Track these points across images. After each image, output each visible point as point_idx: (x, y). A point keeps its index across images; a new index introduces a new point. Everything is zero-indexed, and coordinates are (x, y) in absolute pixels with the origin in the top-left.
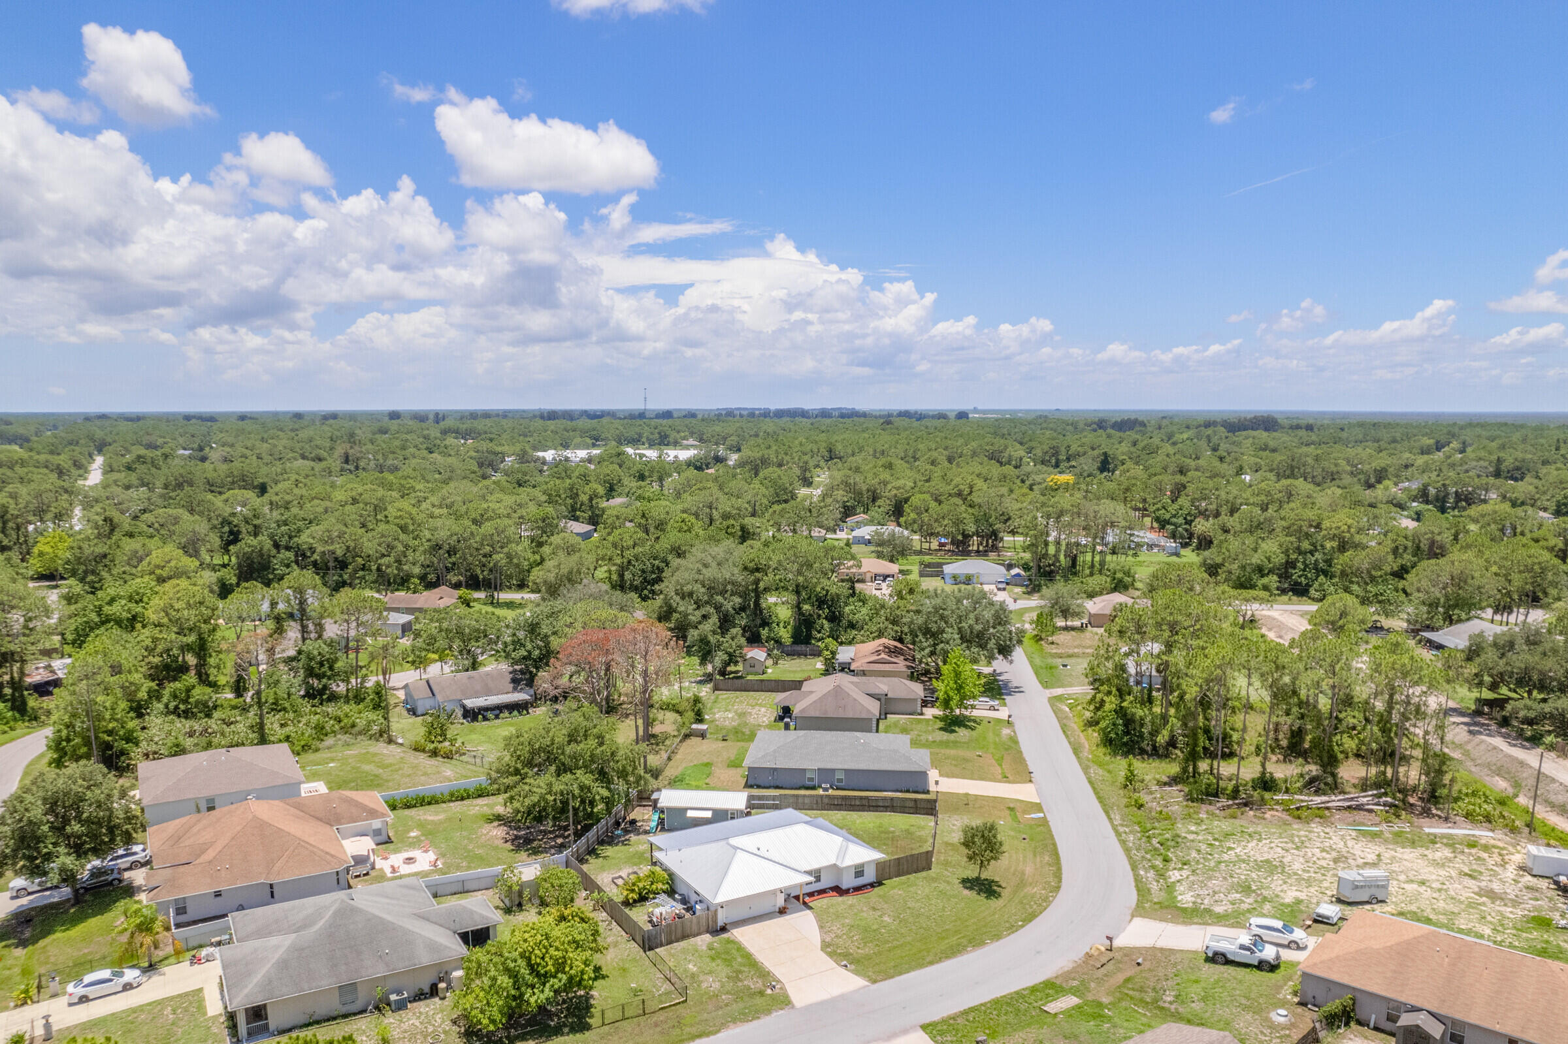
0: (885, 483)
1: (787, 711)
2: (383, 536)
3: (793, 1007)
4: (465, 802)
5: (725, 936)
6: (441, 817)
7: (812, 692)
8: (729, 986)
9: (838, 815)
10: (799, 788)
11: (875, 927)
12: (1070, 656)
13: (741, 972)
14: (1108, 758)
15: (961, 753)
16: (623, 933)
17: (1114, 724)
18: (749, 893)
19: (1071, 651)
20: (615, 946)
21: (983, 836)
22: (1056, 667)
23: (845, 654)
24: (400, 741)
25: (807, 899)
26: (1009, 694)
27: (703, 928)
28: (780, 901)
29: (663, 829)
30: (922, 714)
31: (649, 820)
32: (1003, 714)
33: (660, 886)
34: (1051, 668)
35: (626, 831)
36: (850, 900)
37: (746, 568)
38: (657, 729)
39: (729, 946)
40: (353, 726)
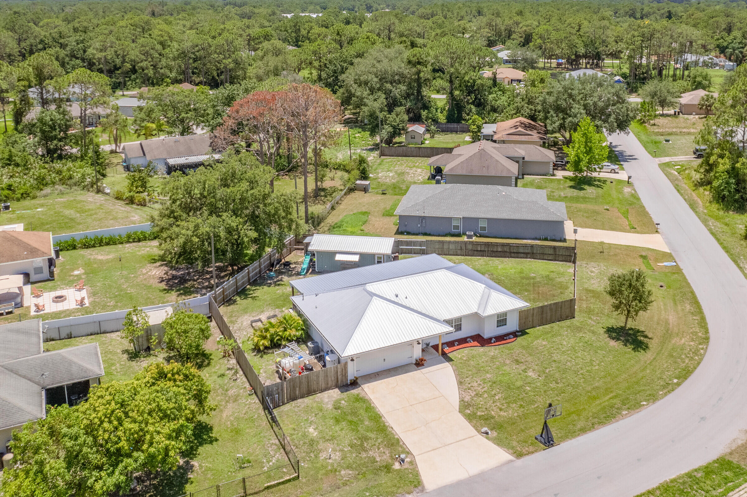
0: (517, 24)
1: (439, 171)
2: (142, 46)
3: (423, 490)
4: (140, 244)
5: (355, 391)
6: (111, 257)
7: (460, 155)
8: (352, 457)
9: (481, 261)
10: (446, 235)
11: (519, 383)
12: (670, 134)
13: (366, 439)
14: (721, 213)
15: (590, 206)
16: (247, 385)
17: (727, 183)
18: (382, 345)
19: (670, 130)
20: (235, 400)
21: (630, 285)
22: (660, 142)
23: (488, 129)
24: (108, 191)
25: (447, 349)
26: (626, 161)
27: (331, 381)
28: (417, 353)
29: (314, 272)
30: (553, 175)
31: (302, 263)
32: (623, 176)
33: (293, 332)
34: (655, 143)
35: (280, 273)
36: (492, 351)
37: (409, 62)
38: (327, 184)
39: (357, 405)
40: (70, 178)
